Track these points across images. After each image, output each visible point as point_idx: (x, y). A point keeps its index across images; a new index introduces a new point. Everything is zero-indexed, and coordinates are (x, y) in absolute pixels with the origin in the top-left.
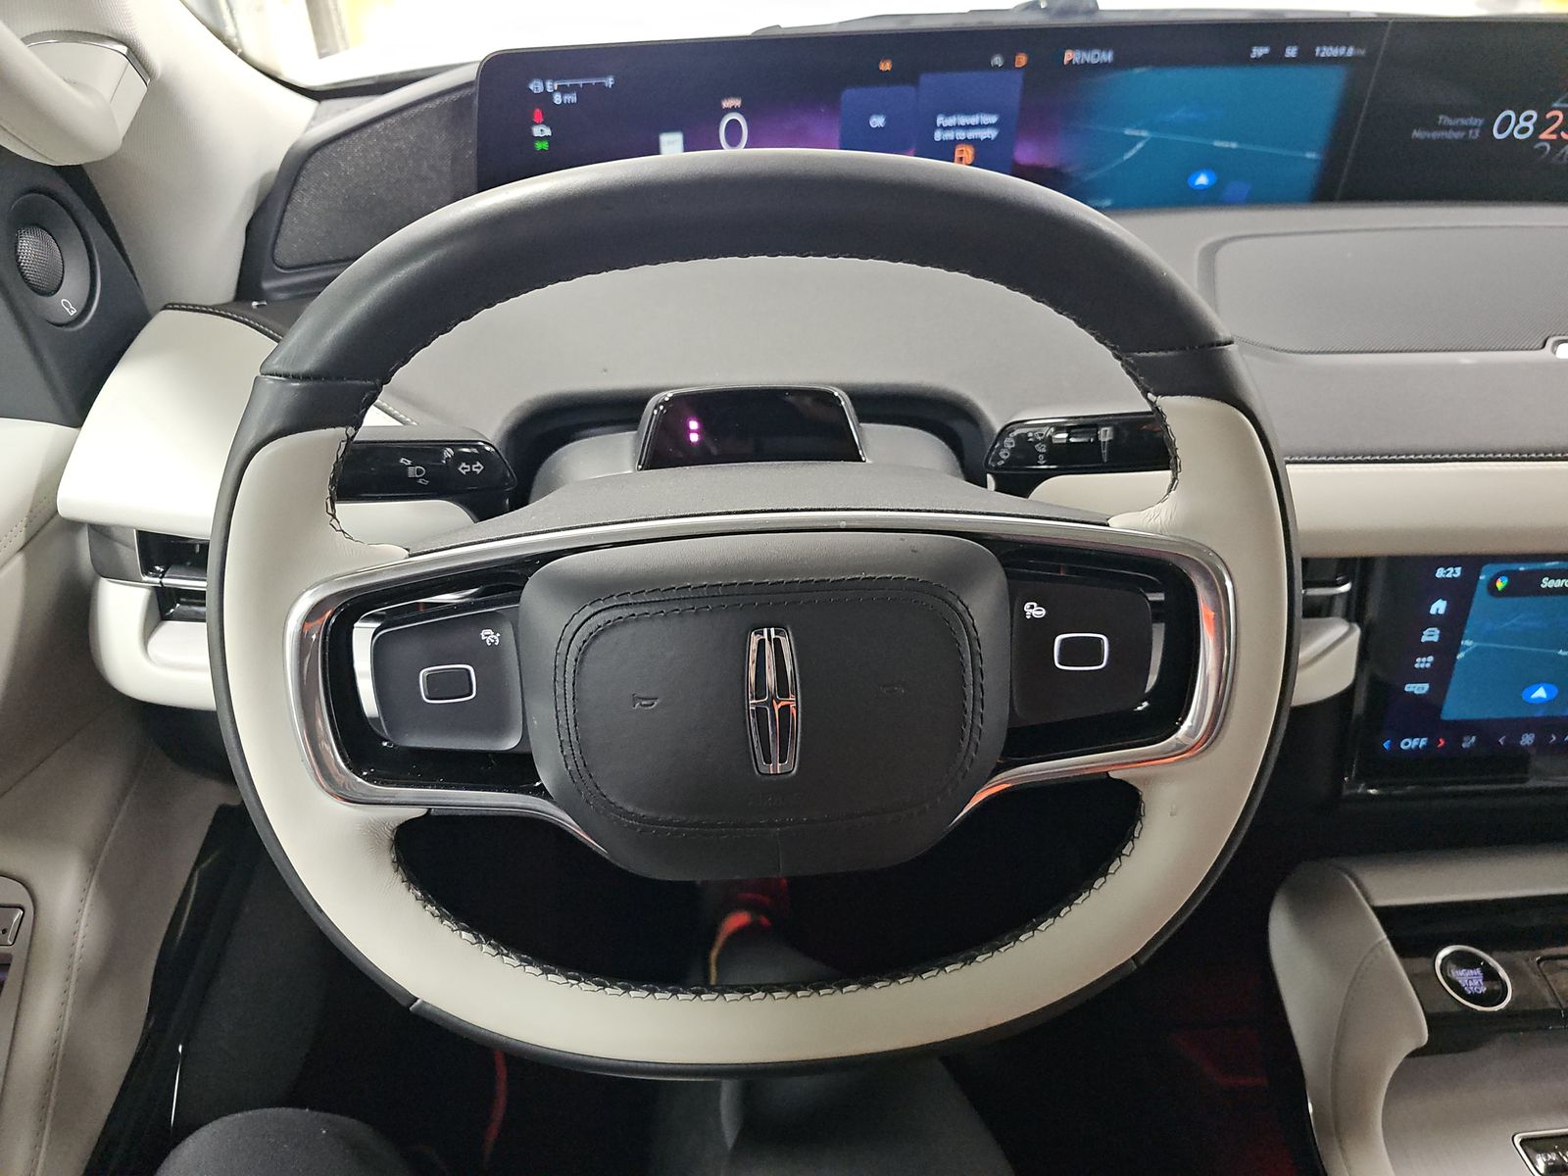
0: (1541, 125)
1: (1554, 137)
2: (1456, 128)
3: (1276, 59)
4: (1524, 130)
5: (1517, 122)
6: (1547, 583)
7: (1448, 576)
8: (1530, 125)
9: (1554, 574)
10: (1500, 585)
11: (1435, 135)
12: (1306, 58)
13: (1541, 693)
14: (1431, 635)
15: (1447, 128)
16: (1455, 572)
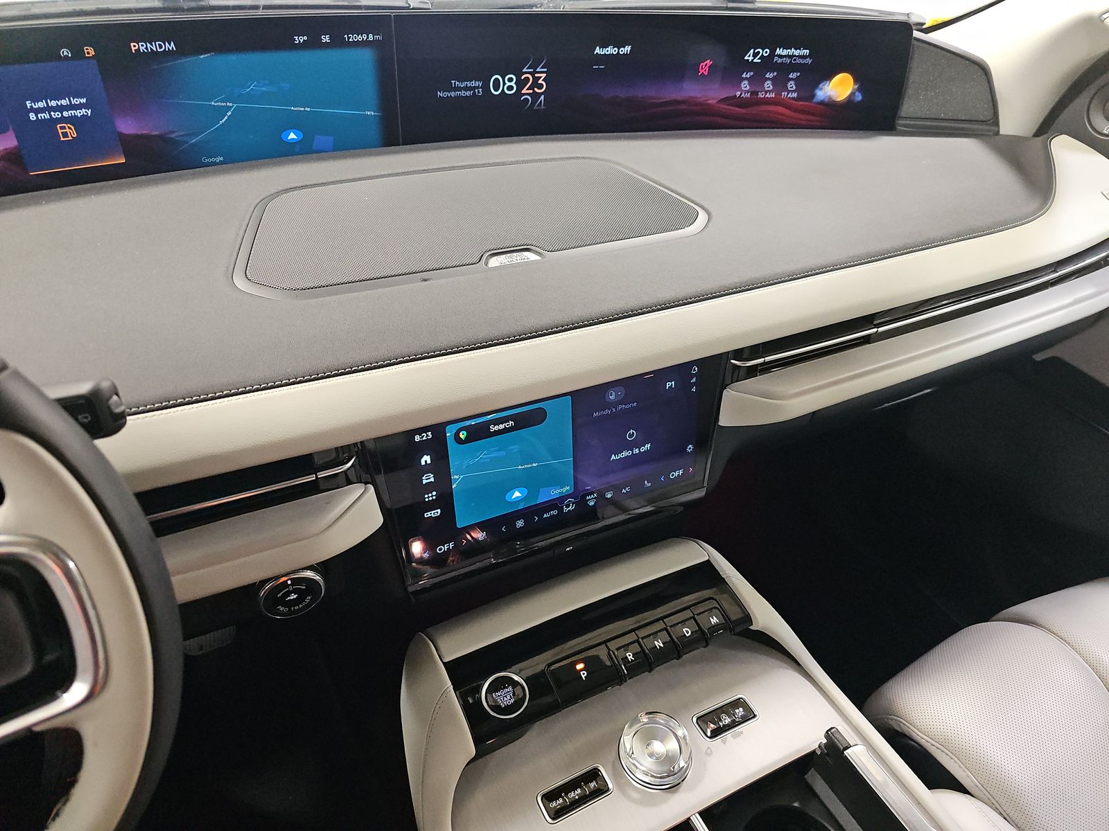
0: (521, 84)
1: (531, 91)
2: (466, 89)
3: (314, 44)
4: (510, 88)
5: (504, 84)
6: (493, 428)
7: (424, 439)
8: (513, 84)
9: (497, 422)
10: (463, 435)
11: (453, 94)
12: (339, 43)
13: (517, 494)
14: (428, 479)
15: (459, 89)
16: (427, 435)
